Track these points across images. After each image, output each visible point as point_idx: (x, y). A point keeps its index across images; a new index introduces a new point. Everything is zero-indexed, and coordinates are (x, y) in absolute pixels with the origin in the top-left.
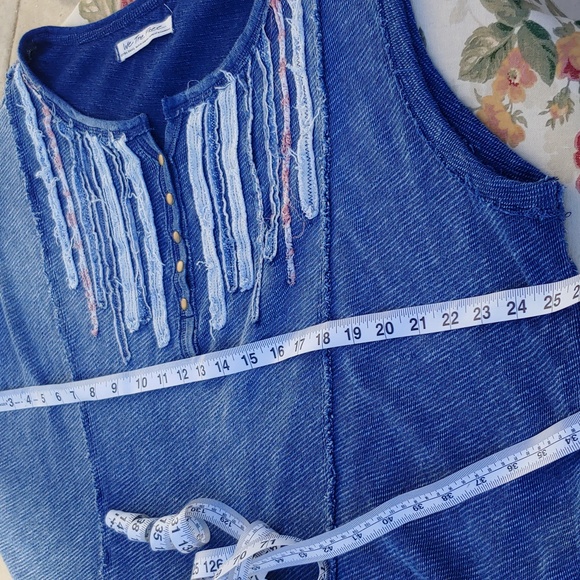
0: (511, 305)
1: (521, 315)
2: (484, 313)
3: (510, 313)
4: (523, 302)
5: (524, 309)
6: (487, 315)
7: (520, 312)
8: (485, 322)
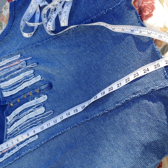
0: (144, 70)
1: (148, 72)
2: (137, 75)
3: (144, 73)
4: (148, 68)
5: (148, 70)
6: (138, 75)
7: (147, 72)
8: (137, 77)
